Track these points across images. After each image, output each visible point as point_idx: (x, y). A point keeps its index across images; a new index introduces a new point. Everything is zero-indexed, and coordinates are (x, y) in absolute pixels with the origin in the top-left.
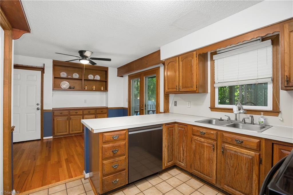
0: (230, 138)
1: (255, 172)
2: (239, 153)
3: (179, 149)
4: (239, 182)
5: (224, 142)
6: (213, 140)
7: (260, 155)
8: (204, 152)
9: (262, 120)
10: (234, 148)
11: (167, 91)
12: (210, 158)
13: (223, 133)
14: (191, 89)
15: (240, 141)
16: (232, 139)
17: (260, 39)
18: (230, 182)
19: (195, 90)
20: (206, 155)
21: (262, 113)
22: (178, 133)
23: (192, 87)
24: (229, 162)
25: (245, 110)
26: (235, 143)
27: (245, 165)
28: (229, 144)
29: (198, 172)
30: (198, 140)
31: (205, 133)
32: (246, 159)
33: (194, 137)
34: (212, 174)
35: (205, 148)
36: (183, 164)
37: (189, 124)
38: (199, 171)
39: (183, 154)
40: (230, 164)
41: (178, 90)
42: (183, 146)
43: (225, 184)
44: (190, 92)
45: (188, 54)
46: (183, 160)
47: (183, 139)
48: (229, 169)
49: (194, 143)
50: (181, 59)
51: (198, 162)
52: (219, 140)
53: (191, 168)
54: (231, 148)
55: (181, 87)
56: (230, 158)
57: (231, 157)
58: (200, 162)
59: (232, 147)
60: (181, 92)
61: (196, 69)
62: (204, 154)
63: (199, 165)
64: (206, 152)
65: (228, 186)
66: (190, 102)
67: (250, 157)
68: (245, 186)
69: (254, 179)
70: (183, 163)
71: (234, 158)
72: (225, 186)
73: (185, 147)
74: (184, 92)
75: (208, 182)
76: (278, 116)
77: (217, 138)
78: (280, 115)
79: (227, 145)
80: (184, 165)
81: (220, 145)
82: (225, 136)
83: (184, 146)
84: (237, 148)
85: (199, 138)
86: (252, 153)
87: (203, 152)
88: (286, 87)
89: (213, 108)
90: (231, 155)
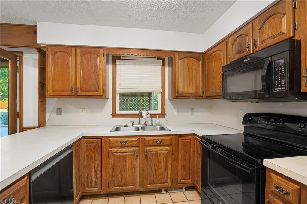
0: (151, 141)
1: (170, 162)
2: (158, 152)
3: (88, 171)
4: (159, 175)
5: (145, 146)
6: (135, 147)
7: (172, 148)
8: (126, 162)
9: (158, 121)
10: (155, 148)
11: (51, 93)
12: (133, 166)
13: (145, 138)
14: (96, 93)
15: (159, 141)
16: (153, 141)
17: (156, 58)
18: (152, 180)
19: (102, 94)
20: (128, 165)
21: (158, 116)
22: (86, 151)
23: (97, 91)
24: (151, 163)
25: (151, 114)
26: (155, 144)
27: (164, 159)
28: (150, 146)
29: (118, 187)
30: (118, 151)
31: (126, 142)
32: (164, 155)
33: (113, 149)
34: (135, 182)
35: (127, 158)
36: (95, 189)
37: (104, 136)
38: (120, 186)
39: (96, 176)
40: (152, 163)
41: (73, 94)
42: (94, 166)
43: (148, 184)
44: (92, 97)
45: (91, 49)
46: (96, 183)
47: (95, 156)
48: (151, 168)
49: (113, 157)
50: (80, 53)
51: (119, 176)
52: (141, 145)
53: (108, 187)
54: (153, 150)
55: (79, 90)
56: (152, 159)
57: (153, 157)
58: (122, 175)
59: (153, 148)
60: (79, 97)
61: (103, 70)
62: (126, 165)
63: (120, 180)
64: (128, 162)
65: (150, 184)
66: (84, 109)
67: (167, 152)
68: (163, 177)
69: (169, 168)
70: (96, 187)
71: (155, 157)
72: (148, 185)
73: (98, 167)
74: (84, 97)
75: (131, 191)
76: (164, 117)
77: (139, 144)
78: (166, 116)
79: (149, 148)
80: (97, 188)
81: (142, 150)
82: (147, 140)
83: (96, 166)
84: (156, 148)
85: (119, 149)
86: (168, 148)
87: (124, 162)
88: (176, 97)
89: (114, 115)
90: (152, 155)
